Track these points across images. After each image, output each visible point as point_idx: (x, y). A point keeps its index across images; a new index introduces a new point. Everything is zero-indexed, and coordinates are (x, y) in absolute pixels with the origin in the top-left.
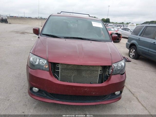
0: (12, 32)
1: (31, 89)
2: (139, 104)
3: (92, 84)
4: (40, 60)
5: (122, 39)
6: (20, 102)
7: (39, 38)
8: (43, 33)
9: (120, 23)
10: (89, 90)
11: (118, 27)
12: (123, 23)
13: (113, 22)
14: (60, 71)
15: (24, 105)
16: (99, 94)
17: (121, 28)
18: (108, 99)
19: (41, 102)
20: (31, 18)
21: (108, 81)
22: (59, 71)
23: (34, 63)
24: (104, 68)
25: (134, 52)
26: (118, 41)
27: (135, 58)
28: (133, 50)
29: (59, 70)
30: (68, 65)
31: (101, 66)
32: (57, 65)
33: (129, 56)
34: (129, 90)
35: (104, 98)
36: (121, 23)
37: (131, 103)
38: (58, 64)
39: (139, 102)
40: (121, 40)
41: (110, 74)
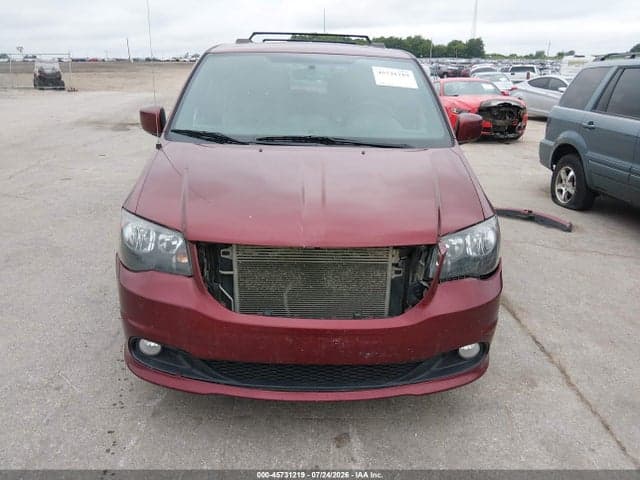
0: (79, 123)
1: (133, 345)
2: (569, 392)
3: (359, 318)
4: (158, 234)
5: (530, 125)
6: (99, 393)
7: (159, 146)
8: (177, 128)
9: (528, 54)
10: (347, 341)
11: (516, 73)
12: (540, 55)
13: (497, 53)
14: (235, 272)
15: (115, 405)
16: (390, 356)
17: (528, 78)
18: (429, 376)
19: (180, 393)
20: (154, 60)
21: (425, 305)
22: (232, 276)
23: (138, 248)
24: (410, 256)
25: (572, 180)
26: (512, 136)
27: (574, 204)
28: (568, 172)
29: (232, 270)
30: (266, 249)
31: (395, 248)
32: (224, 253)
33: (554, 197)
34: (534, 339)
35: (411, 374)
36: (534, 53)
37: (536, 389)
38: (228, 245)
39: (570, 384)
40: (526, 131)
41: (431, 276)
